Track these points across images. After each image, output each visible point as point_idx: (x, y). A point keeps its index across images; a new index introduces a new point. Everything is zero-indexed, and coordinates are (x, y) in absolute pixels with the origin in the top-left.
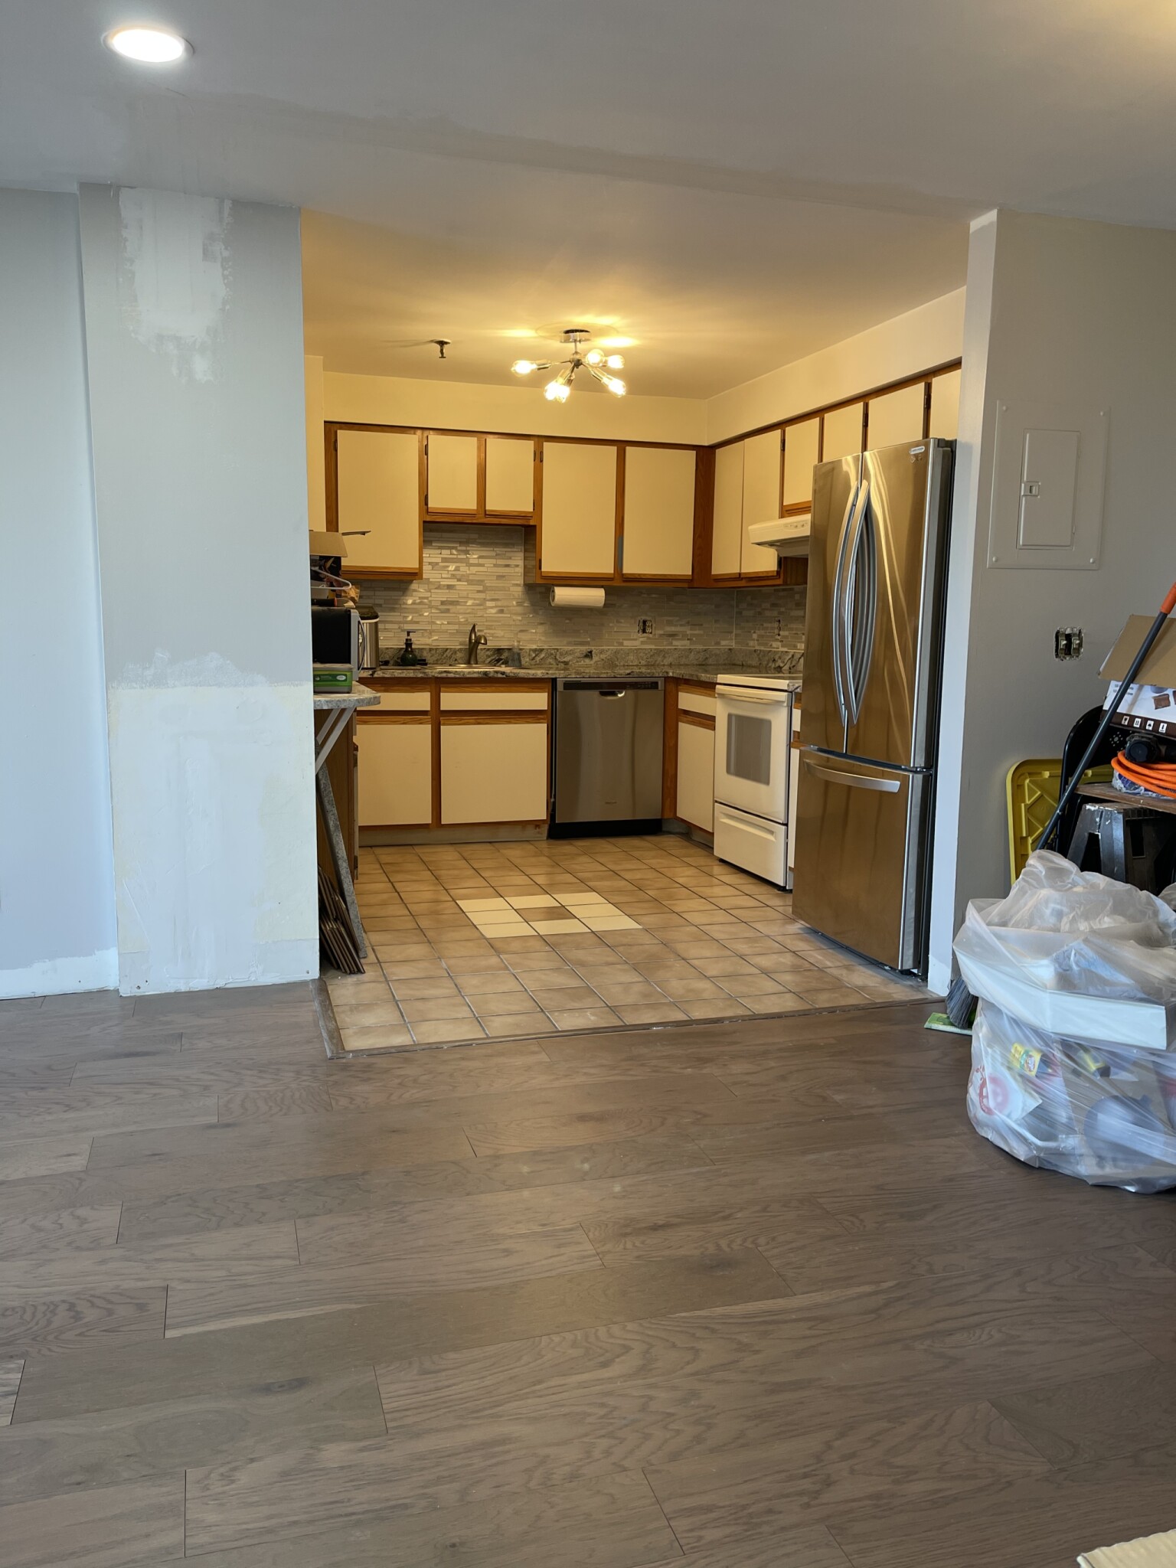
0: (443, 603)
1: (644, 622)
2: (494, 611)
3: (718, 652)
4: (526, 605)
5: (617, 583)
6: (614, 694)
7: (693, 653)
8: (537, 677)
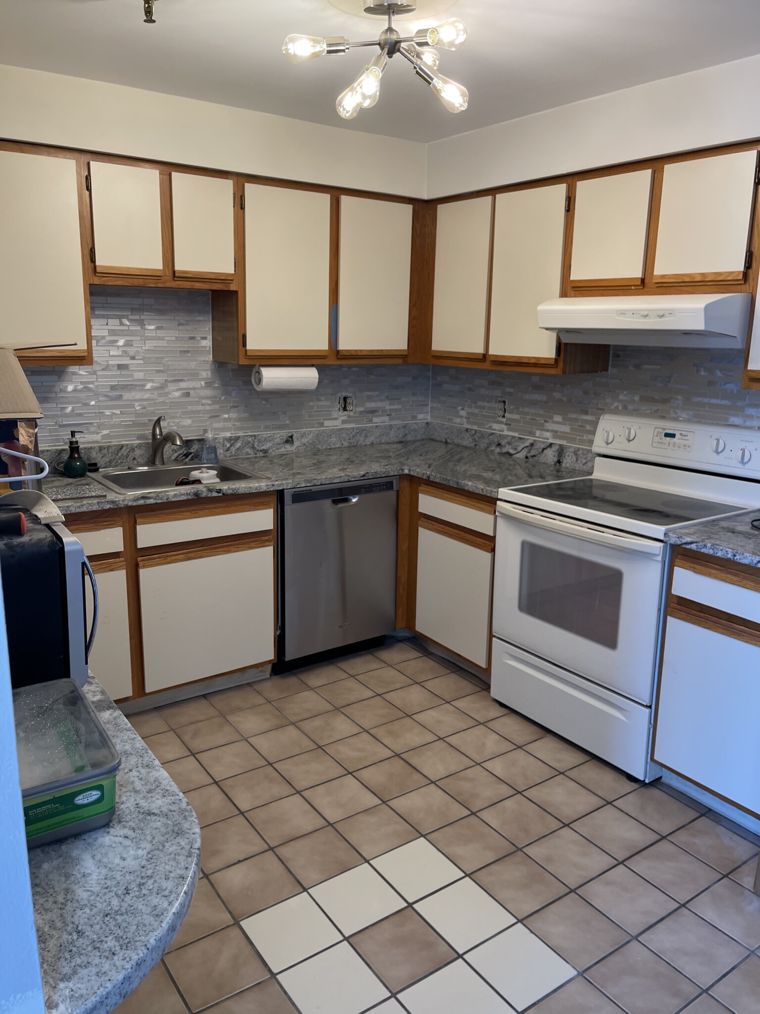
0: (113, 388)
1: (345, 399)
2: (177, 394)
3: (416, 427)
4: (216, 385)
5: (332, 361)
6: (347, 500)
7: (393, 430)
8: (261, 490)
